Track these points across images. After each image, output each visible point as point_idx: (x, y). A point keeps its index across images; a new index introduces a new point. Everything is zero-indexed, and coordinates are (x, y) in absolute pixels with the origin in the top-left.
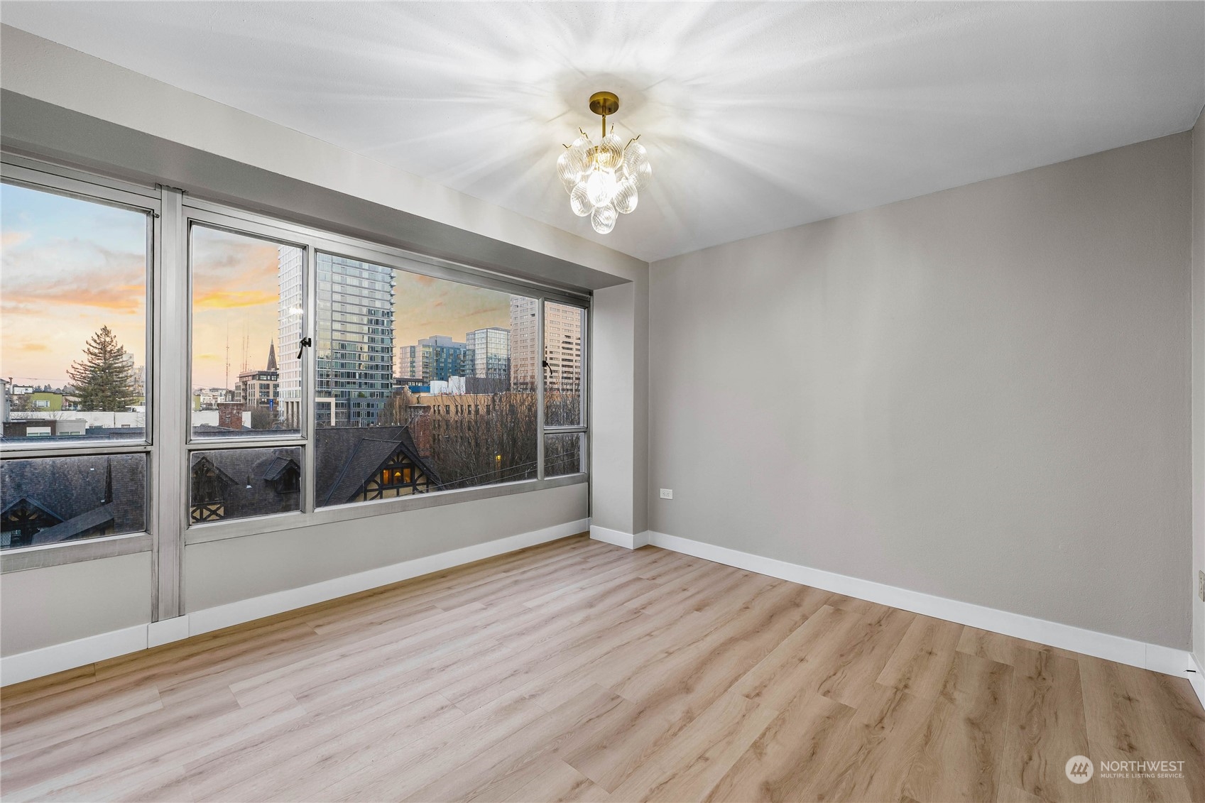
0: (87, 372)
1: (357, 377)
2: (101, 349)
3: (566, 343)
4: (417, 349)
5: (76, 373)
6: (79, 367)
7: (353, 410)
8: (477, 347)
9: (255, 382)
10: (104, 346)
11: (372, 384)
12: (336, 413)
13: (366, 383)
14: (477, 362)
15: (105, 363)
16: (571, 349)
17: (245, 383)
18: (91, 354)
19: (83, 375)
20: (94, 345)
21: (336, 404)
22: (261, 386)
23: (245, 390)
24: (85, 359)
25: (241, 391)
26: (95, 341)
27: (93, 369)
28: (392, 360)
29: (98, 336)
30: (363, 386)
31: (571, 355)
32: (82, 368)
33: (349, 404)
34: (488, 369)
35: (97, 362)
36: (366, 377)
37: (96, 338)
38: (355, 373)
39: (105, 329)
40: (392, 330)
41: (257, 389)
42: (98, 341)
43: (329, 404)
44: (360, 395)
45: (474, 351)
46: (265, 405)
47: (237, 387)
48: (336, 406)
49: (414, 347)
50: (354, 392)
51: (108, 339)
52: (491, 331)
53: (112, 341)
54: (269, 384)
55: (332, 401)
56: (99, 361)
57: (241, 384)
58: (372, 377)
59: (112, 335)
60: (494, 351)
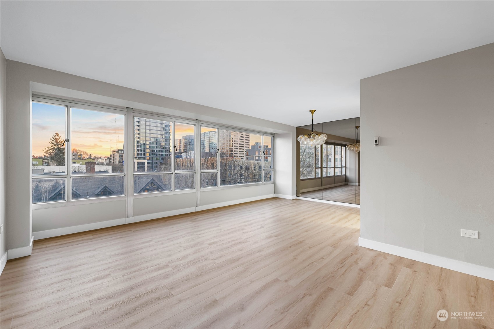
0: (50, 150)
1: (156, 152)
2: (55, 141)
3: (241, 137)
4: (181, 140)
5: (46, 151)
6: (47, 148)
7: (154, 165)
8: (205, 139)
9: (117, 154)
10: (56, 140)
11: (161, 154)
12: (147, 166)
13: (159, 154)
14: (205, 145)
15: (57, 147)
16: (243, 140)
17: (114, 155)
18: (52, 143)
19: (49, 151)
20: (53, 140)
21: (147, 162)
22: (120, 156)
23: (114, 157)
24: (50, 145)
25: (112, 158)
26: (53, 138)
27: (53, 149)
28: (169, 145)
29: (54, 136)
30: (158, 155)
31: (243, 142)
32: (48, 149)
33: (153, 163)
34: (210, 148)
35: (54, 146)
36: (159, 152)
37: (54, 137)
38: (155, 150)
39: (57, 134)
40: (169, 133)
41: (118, 157)
42: (54, 138)
43: (144, 163)
44: (157, 159)
45: (204, 141)
46: (121, 163)
47: (111, 156)
48: (147, 164)
49: (180, 139)
50: (155, 158)
51: (58, 137)
52: (211, 132)
53: (60, 138)
54: (122, 155)
55: (146, 161)
56: (55, 146)
57: (112, 155)
58: (162, 151)
59: (60, 135)
60: (212, 141)
